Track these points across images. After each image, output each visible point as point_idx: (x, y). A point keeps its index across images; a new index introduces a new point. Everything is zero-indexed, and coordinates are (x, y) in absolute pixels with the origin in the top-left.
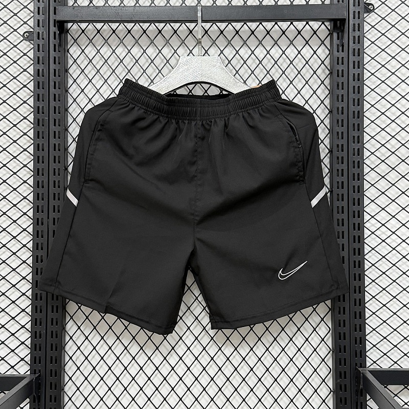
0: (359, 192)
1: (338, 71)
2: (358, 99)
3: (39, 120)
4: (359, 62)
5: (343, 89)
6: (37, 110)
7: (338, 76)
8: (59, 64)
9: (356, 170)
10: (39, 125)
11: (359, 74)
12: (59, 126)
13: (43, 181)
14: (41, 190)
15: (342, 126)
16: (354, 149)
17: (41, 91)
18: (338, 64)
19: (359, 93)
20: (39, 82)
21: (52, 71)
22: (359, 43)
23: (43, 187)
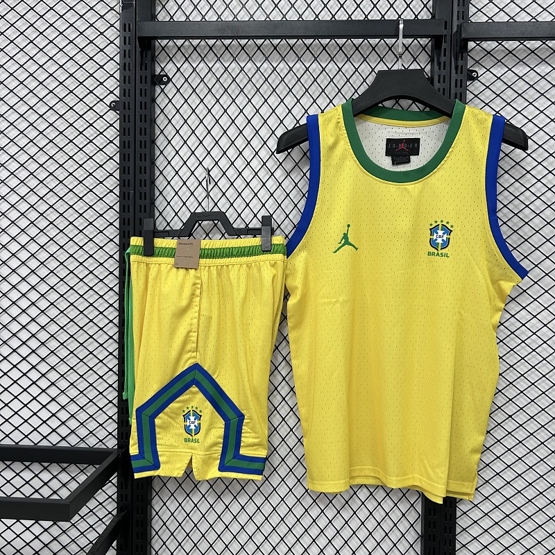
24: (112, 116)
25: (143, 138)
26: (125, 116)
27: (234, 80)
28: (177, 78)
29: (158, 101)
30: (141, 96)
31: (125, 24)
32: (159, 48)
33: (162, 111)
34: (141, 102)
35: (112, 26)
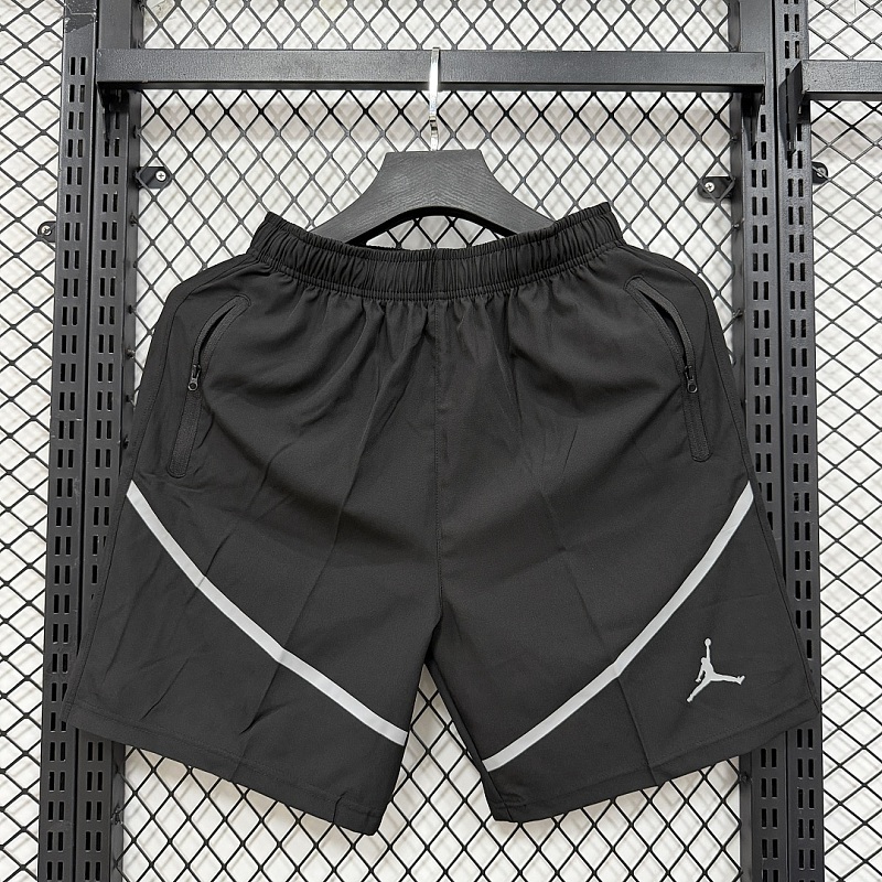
0: (808, 596)
1: (756, 313)
2: (805, 379)
3: (62, 423)
4: (803, 294)
5: (767, 354)
6: (60, 401)
7: (756, 326)
8: (112, 294)
9: (801, 546)
10: (61, 437)
11: (804, 322)
12: (109, 436)
13: (68, 568)
14: (63, 589)
15: (769, 440)
16: (796, 494)
17: (69, 358)
18: (756, 298)
19: (804, 364)
20: (64, 338)
21: (95, 312)
22: (802, 250)
23: (67, 581)
24: (41, 255)
25: (108, 301)
26: (67, 253)
27: (312, 177)
28: (186, 175)
29: (145, 221)
30: (105, 210)
31: (73, 59)
32: (149, 109)
33: (152, 243)
34: (105, 225)
35: (47, 63)
